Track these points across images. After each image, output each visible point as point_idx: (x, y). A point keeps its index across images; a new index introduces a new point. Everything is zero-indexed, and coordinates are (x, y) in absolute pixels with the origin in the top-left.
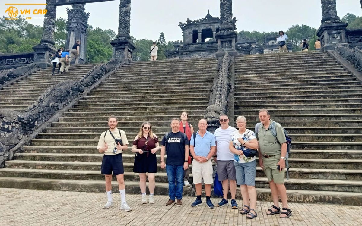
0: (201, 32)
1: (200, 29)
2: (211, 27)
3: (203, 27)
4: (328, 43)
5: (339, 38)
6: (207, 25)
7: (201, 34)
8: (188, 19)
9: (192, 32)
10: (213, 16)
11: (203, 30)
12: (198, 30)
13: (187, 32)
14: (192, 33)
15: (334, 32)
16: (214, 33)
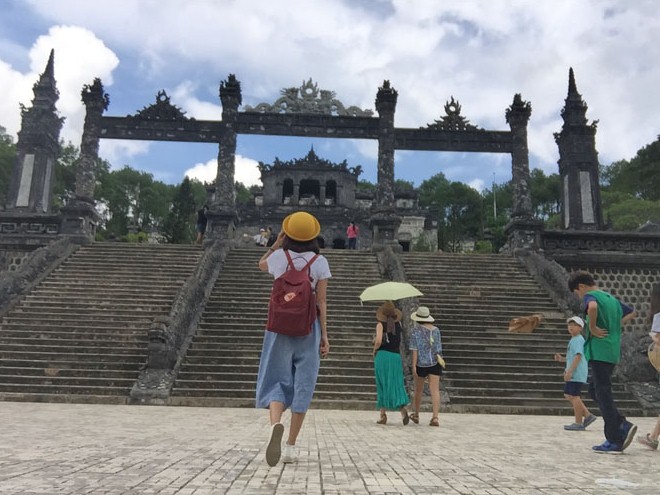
1: (298, 178)
3: (303, 176)
4: (519, 246)
5: (532, 241)
6: (310, 174)
8: (277, 159)
9: (281, 181)
10: (320, 158)
11: (303, 182)
13: (273, 182)
15: (527, 232)
16: (323, 189)
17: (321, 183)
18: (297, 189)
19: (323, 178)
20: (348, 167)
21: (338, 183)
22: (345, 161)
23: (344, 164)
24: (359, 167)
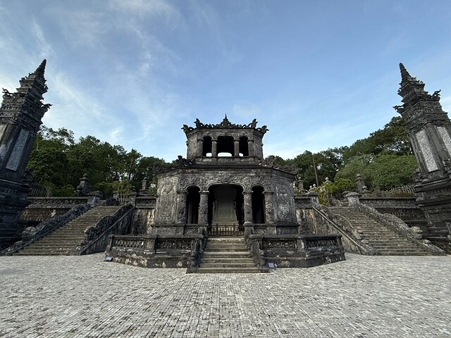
0: (216, 141)
1: (215, 135)
2: (232, 134)
3: (219, 133)
6: (226, 131)
8: (198, 120)
10: (232, 123)
11: (220, 138)
12: (212, 137)
13: (195, 139)
14: (202, 140)
16: (237, 143)
17: (235, 138)
19: (236, 135)
20: (257, 127)
21: (249, 139)
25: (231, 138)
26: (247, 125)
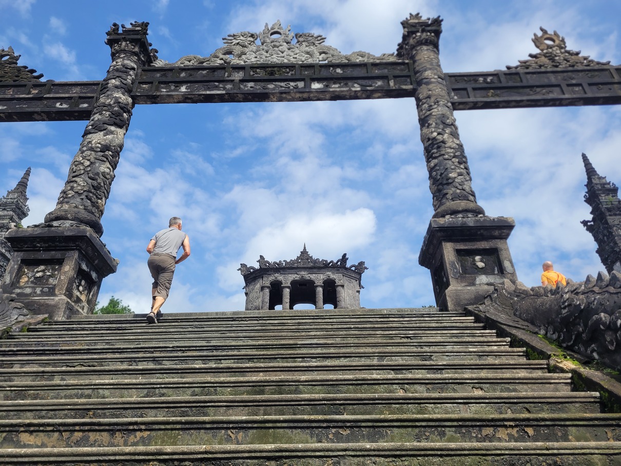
0: (288, 287)
1: (287, 279)
2: (313, 277)
3: (294, 277)
6: (303, 274)
7: (288, 290)
8: (261, 257)
9: (268, 285)
10: (315, 258)
11: (294, 283)
12: (283, 282)
13: (258, 286)
14: (268, 287)
16: (320, 290)
17: (317, 283)
18: (287, 293)
19: (319, 278)
20: (348, 265)
21: (338, 283)
22: (345, 255)
23: (344, 258)
24: (361, 264)
25: (311, 283)
26: (335, 261)
